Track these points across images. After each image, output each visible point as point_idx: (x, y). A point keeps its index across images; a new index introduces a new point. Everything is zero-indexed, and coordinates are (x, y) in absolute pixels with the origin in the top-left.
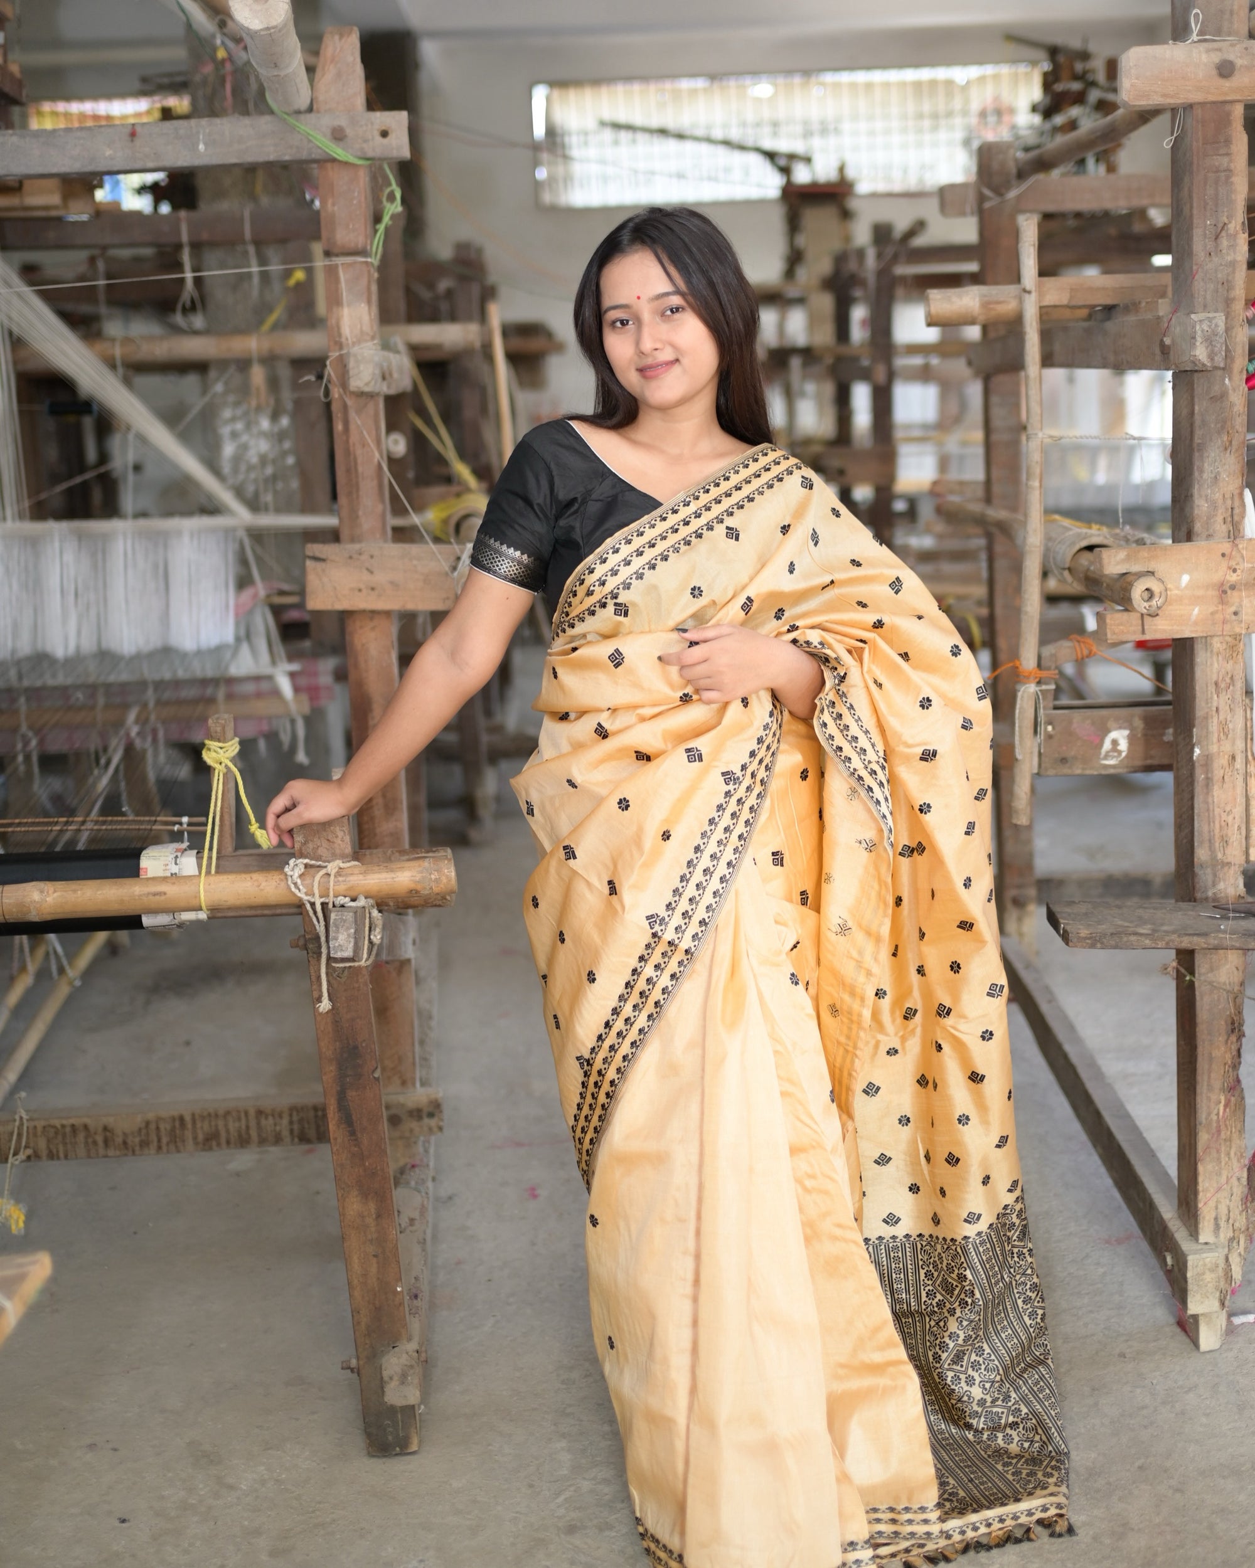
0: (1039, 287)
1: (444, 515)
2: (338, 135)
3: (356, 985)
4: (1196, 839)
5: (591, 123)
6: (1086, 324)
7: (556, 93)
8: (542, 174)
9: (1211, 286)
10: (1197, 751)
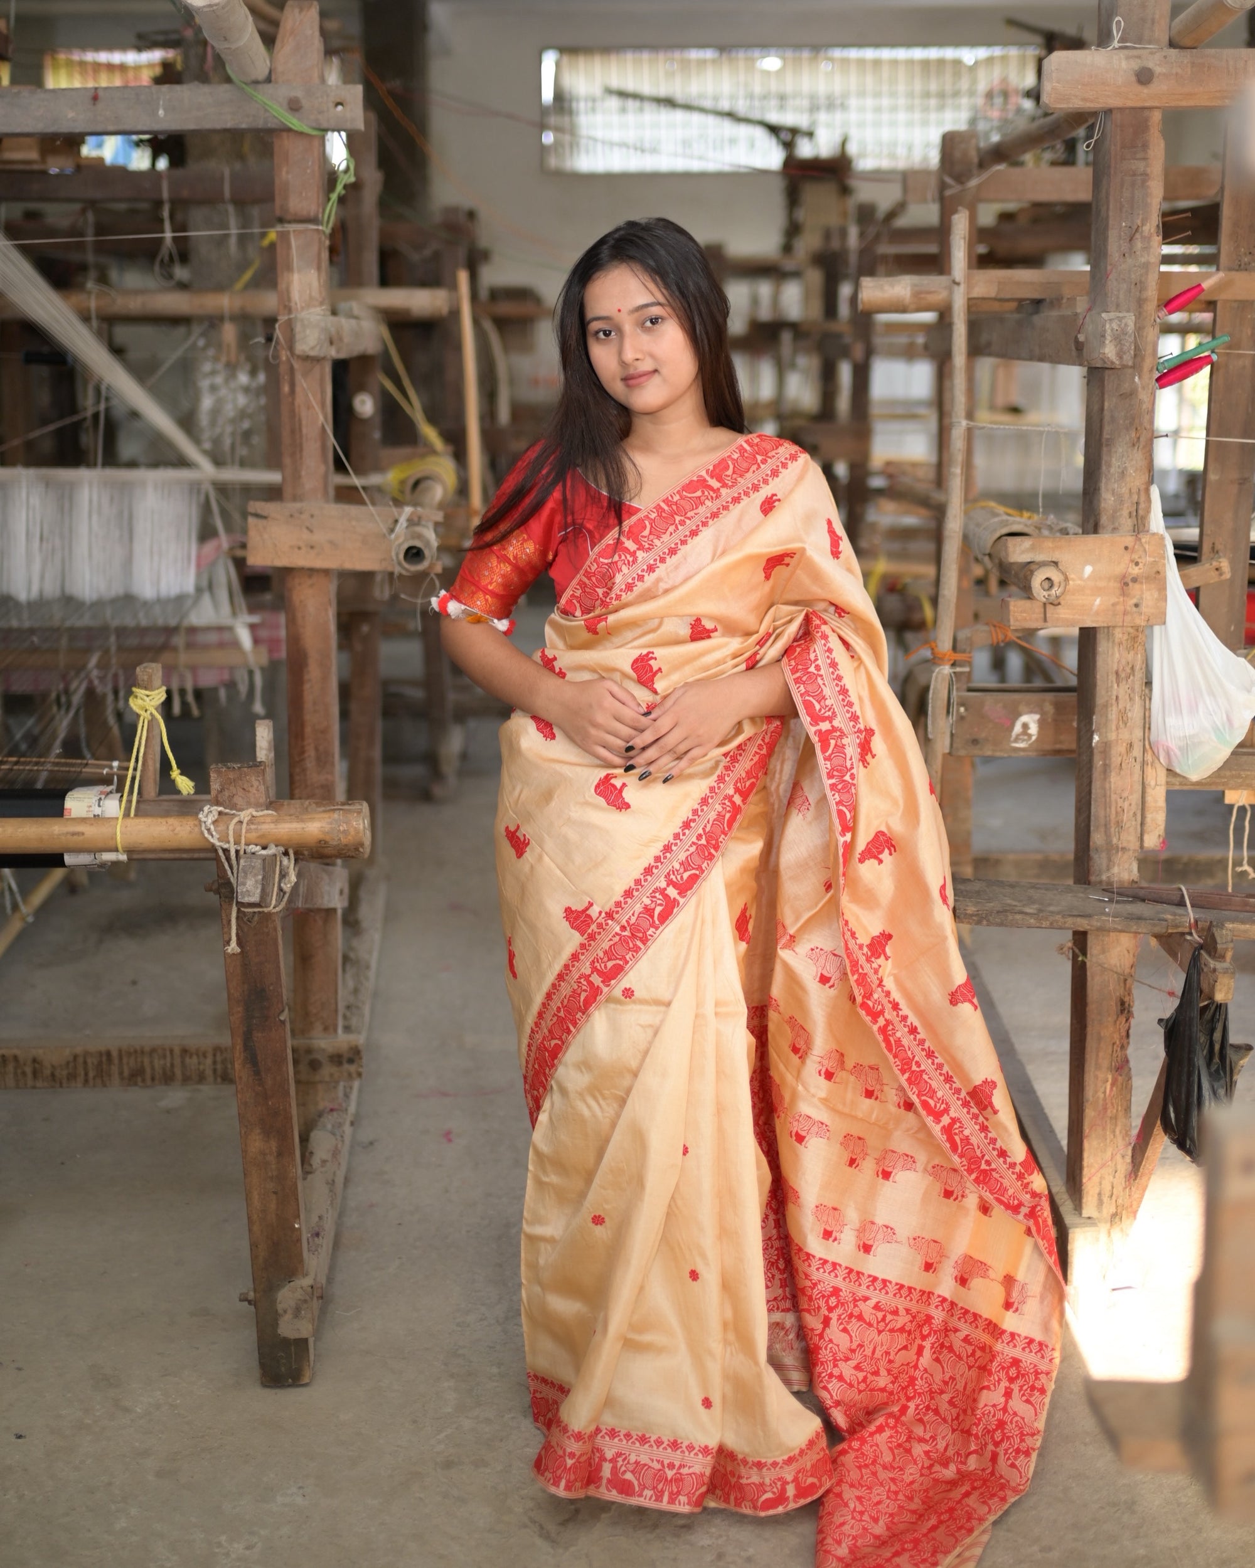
0: (968, 278)
1: (402, 476)
2: (294, 106)
3: (266, 930)
4: (1092, 823)
5: (597, 90)
6: (1017, 316)
7: (565, 59)
8: (548, 138)
9: (1125, 286)
10: (1096, 738)
